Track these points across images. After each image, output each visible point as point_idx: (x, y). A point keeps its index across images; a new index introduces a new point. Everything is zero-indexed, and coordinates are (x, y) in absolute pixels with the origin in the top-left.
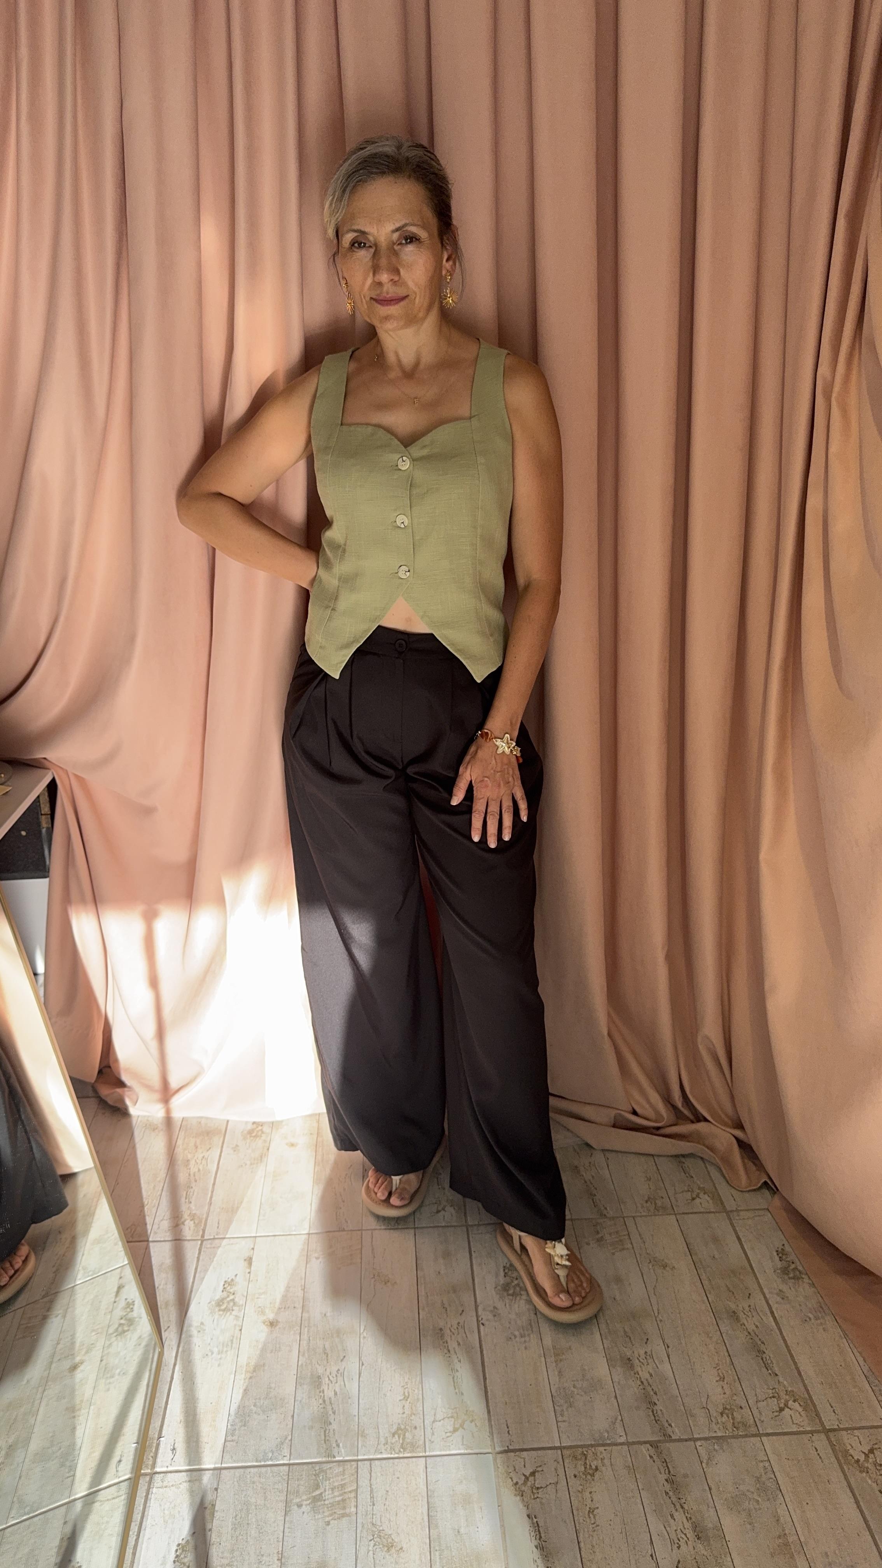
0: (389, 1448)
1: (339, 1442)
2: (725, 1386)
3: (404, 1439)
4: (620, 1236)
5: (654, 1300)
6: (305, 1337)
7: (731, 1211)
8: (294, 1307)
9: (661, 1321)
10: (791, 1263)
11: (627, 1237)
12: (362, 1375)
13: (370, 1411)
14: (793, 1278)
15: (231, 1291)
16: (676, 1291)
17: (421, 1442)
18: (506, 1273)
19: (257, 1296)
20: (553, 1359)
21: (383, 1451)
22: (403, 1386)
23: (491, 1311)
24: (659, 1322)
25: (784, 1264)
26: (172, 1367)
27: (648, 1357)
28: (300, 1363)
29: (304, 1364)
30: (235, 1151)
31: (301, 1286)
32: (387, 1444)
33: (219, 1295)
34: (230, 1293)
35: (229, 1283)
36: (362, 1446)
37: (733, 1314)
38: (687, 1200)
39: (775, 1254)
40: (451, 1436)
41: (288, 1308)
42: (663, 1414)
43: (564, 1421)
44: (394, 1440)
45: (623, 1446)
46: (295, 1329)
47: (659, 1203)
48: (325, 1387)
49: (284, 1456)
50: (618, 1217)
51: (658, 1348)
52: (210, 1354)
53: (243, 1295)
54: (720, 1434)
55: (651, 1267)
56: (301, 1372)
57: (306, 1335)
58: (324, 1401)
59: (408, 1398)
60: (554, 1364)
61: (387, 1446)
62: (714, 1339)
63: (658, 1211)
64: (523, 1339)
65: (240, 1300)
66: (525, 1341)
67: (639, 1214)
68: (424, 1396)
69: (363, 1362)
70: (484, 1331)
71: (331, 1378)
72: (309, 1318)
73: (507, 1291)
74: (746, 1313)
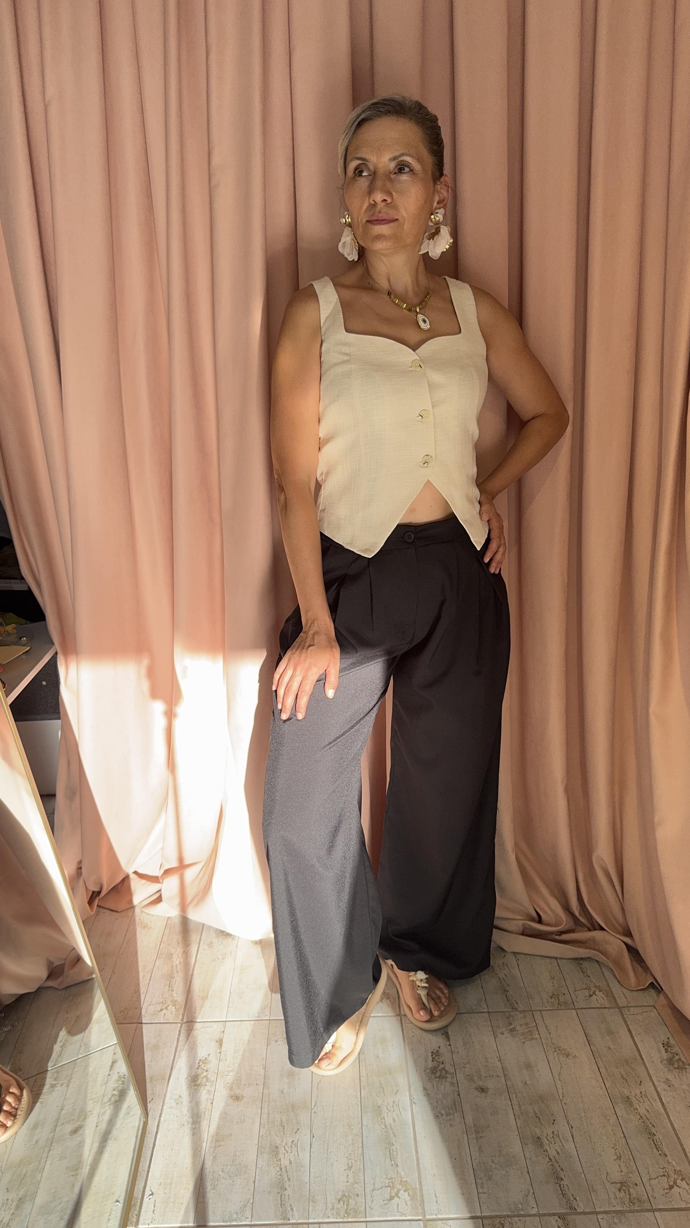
0: (335, 1213)
1: (293, 1206)
2: (622, 1165)
3: (348, 1205)
4: (530, 1027)
5: (559, 1085)
6: (265, 1111)
7: (624, 1007)
8: (257, 1084)
9: (565, 1103)
10: (675, 1055)
11: (535, 1028)
12: (313, 1146)
13: (319, 1178)
14: (678, 1068)
15: (205, 1068)
16: (578, 1077)
17: (363, 1209)
18: (433, 1058)
19: (225, 1073)
20: (474, 1136)
21: (330, 1216)
22: (347, 1157)
23: (421, 1092)
24: (564, 1105)
25: (670, 1055)
26: (154, 1135)
27: (555, 1136)
28: (261, 1133)
29: (264, 1135)
30: (209, 947)
31: (263, 1065)
32: (333, 1209)
33: (194, 1072)
34: (204, 1070)
35: (204, 1061)
36: (312, 1211)
37: (627, 1099)
38: (585, 997)
39: (661, 1046)
40: (388, 1204)
41: (252, 1085)
42: (569, 1189)
43: (484, 1193)
44: (339, 1206)
45: (535, 1217)
46: (257, 1103)
47: (562, 998)
48: (282, 1156)
49: (247, 1218)
50: (526, 1011)
51: (563, 1128)
53: (215, 1073)
54: (619, 1208)
55: (555, 1056)
56: (262, 1142)
57: (266, 1109)
58: (281, 1169)
59: (351, 1168)
60: (475, 1140)
61: (334, 1211)
63: (561, 1006)
64: (449, 1118)
65: (212, 1077)
66: (450, 1120)
67: (546, 1009)
68: (365, 1166)
69: (313, 1135)
70: (416, 1109)
71: (287, 1148)
72: (269, 1094)
73: (435, 1073)
74: (638, 1098)
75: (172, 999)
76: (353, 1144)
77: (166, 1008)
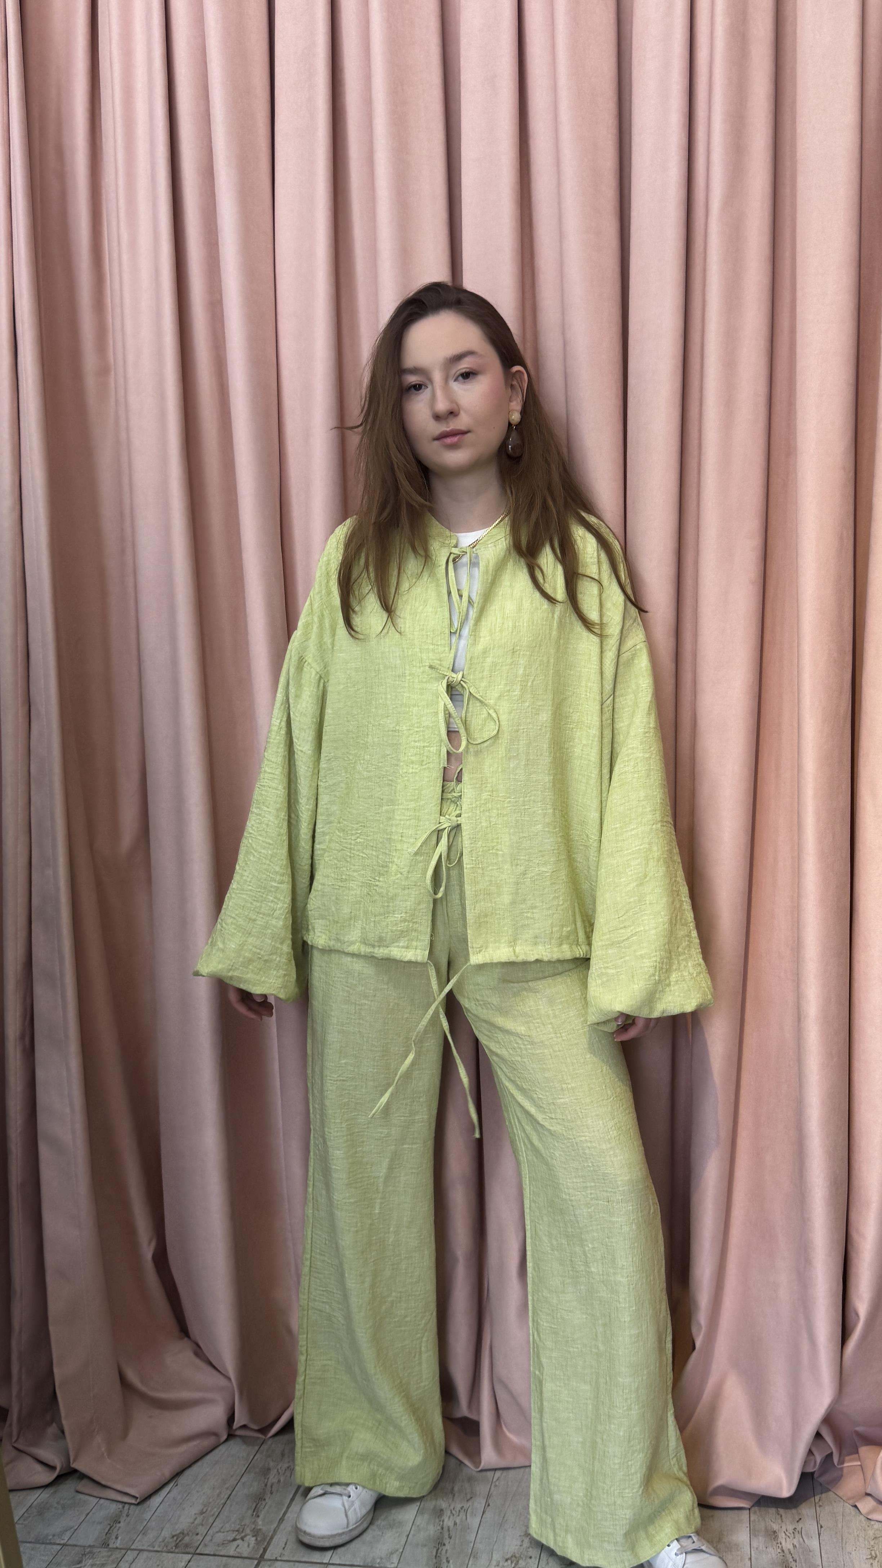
75: (253, 1526)
77: (242, 1539)
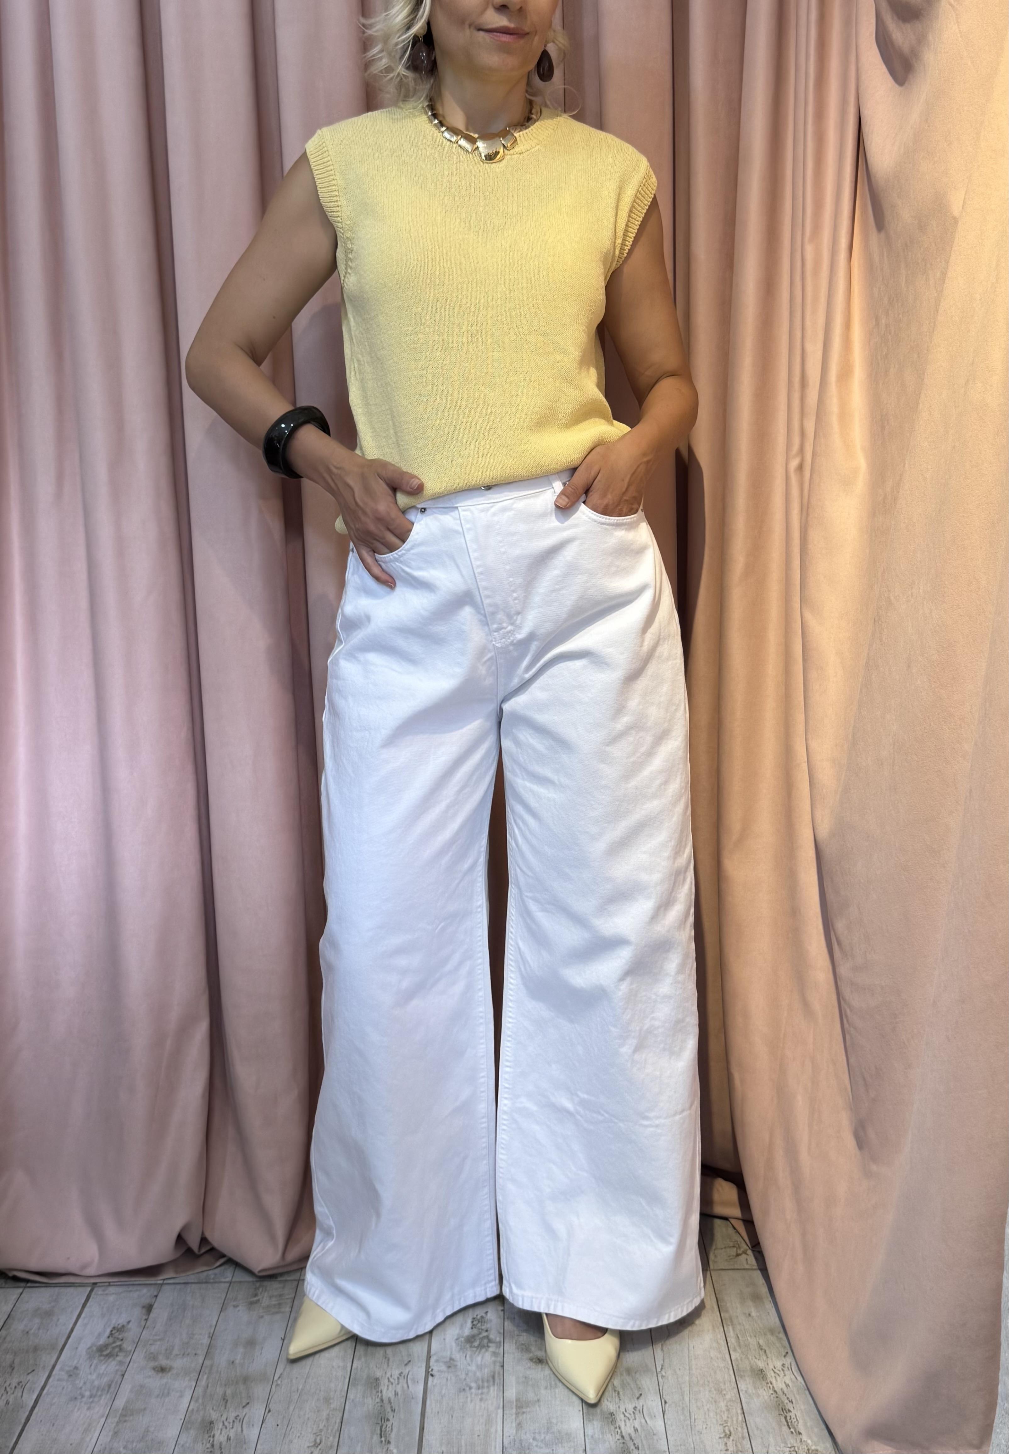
2: (731, 1444)
8: (196, 1354)
9: (663, 1377)
12: (266, 1421)
15: (120, 1337)
16: (691, 1347)
18: (474, 1325)
19: (149, 1343)
20: (513, 1411)
22: (315, 1433)
23: (445, 1363)
24: (660, 1379)
26: (29, 1408)
27: (636, 1412)
28: (190, 1408)
29: (195, 1409)
31: (210, 1333)
33: (102, 1341)
34: (118, 1339)
35: (120, 1329)
37: (760, 1372)
41: (188, 1354)
46: (192, 1375)
48: (217, 1433)
51: (652, 1402)
52: (80, 1397)
53: (134, 1342)
56: (190, 1417)
58: (213, 1446)
59: (319, 1445)
60: (514, 1416)
62: (728, 1397)
64: (480, 1391)
65: (128, 1346)
66: (482, 1393)
68: (340, 1443)
69: (270, 1409)
70: (433, 1382)
71: (226, 1423)
72: (212, 1366)
73: (472, 1342)
74: (778, 1372)
76: (328, 1419)
